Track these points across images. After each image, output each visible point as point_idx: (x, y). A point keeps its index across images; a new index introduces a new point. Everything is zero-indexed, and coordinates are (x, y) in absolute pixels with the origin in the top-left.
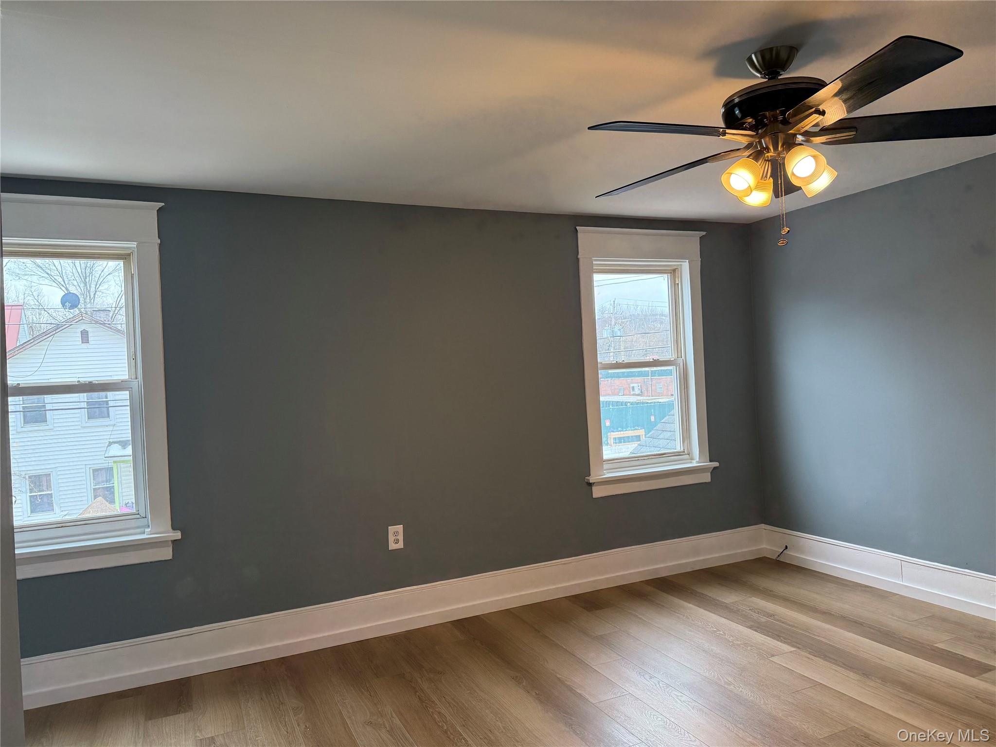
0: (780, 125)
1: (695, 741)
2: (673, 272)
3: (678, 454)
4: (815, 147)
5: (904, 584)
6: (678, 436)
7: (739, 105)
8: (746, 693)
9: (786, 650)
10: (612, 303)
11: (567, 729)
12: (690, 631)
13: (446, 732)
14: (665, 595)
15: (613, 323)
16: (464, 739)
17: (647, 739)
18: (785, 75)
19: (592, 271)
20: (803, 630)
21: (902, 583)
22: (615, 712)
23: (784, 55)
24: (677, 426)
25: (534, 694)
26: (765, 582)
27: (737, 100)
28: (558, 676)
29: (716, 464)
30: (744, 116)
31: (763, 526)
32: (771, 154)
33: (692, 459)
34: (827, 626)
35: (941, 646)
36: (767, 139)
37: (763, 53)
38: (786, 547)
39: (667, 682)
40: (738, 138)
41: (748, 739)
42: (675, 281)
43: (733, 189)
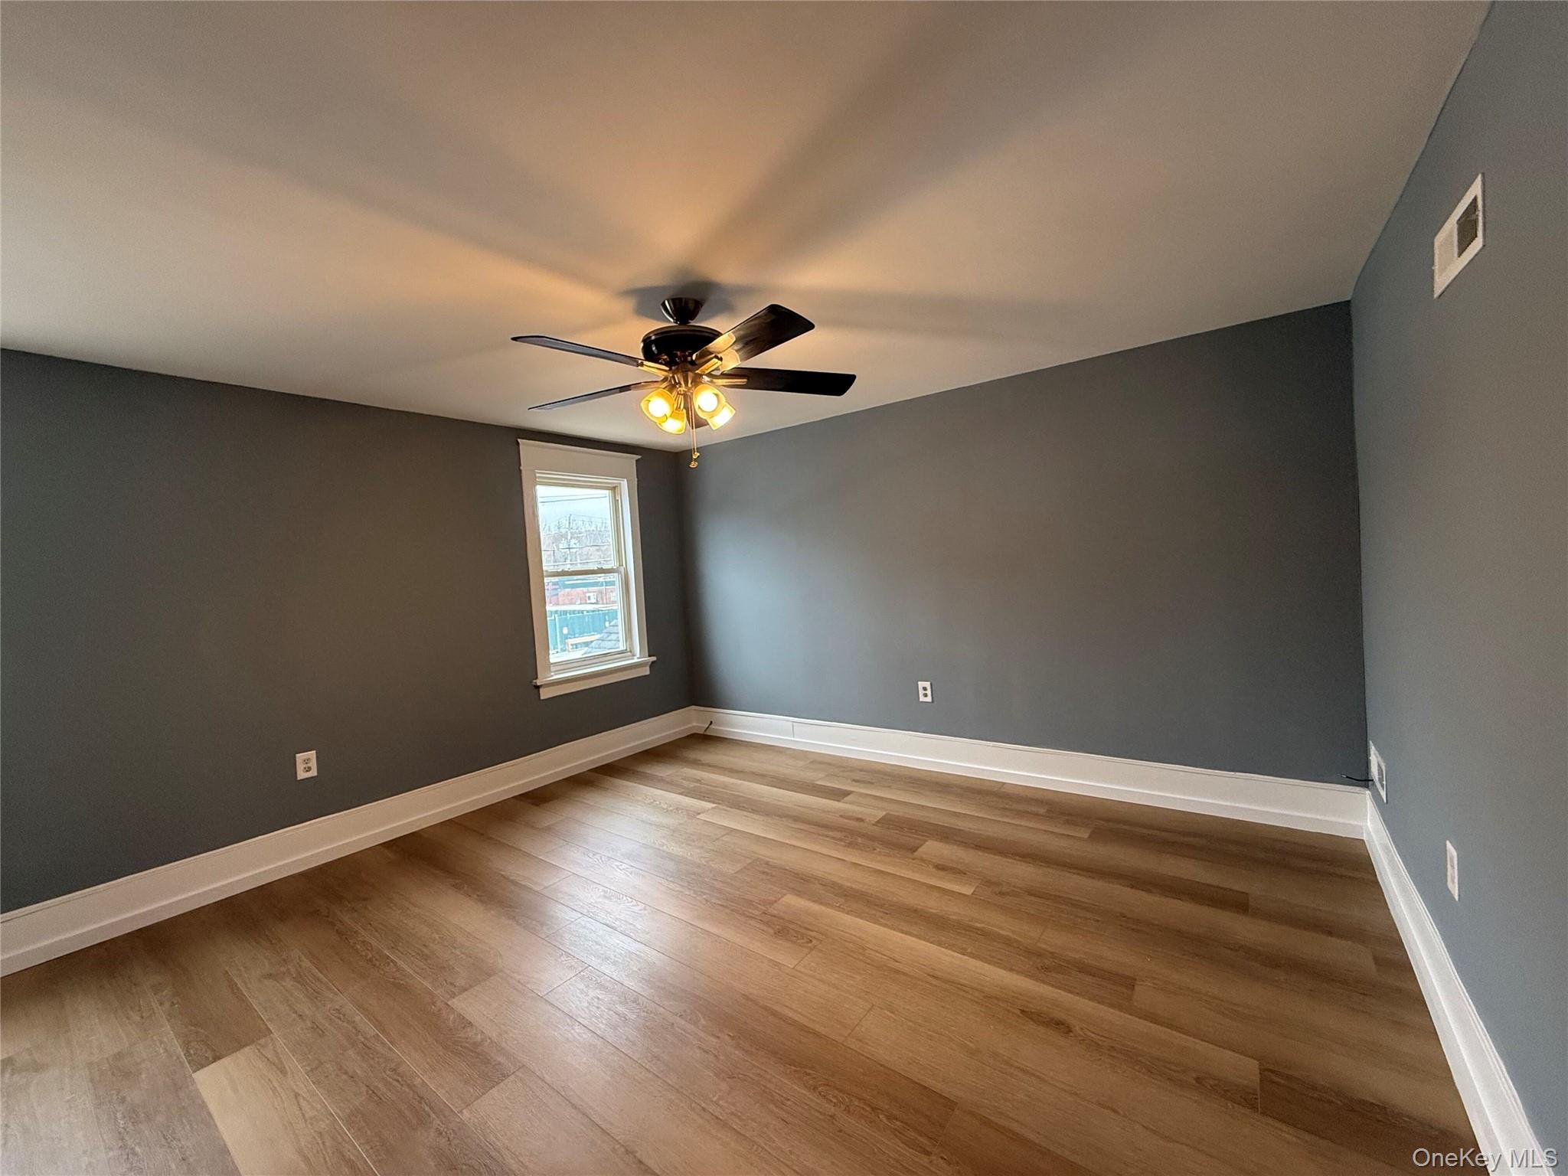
0: (689, 366)
1: (632, 902)
2: (614, 489)
3: (622, 652)
4: (717, 387)
5: (795, 739)
6: (621, 636)
7: (655, 342)
8: (676, 850)
9: (710, 807)
10: (568, 519)
11: (510, 922)
12: (630, 806)
13: (371, 960)
14: (609, 778)
15: (569, 538)
16: (392, 961)
17: (588, 911)
18: (693, 323)
19: (535, 484)
20: (723, 788)
21: (792, 739)
22: (559, 894)
23: (691, 306)
24: (621, 629)
25: (475, 896)
26: (693, 755)
27: (653, 338)
28: (503, 873)
29: (654, 659)
30: (660, 353)
31: (693, 707)
32: (683, 388)
33: (634, 655)
34: (740, 782)
35: (819, 783)
36: (679, 376)
37: (675, 301)
38: (711, 722)
39: (609, 855)
40: (655, 370)
41: (677, 889)
42: (615, 498)
43: (652, 416)
